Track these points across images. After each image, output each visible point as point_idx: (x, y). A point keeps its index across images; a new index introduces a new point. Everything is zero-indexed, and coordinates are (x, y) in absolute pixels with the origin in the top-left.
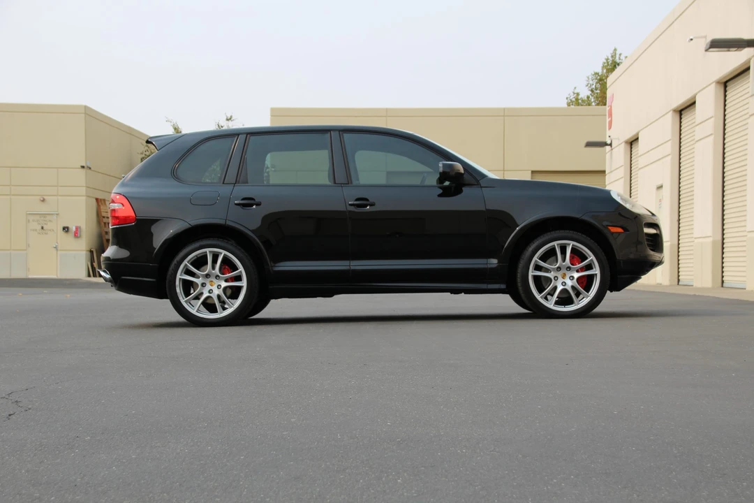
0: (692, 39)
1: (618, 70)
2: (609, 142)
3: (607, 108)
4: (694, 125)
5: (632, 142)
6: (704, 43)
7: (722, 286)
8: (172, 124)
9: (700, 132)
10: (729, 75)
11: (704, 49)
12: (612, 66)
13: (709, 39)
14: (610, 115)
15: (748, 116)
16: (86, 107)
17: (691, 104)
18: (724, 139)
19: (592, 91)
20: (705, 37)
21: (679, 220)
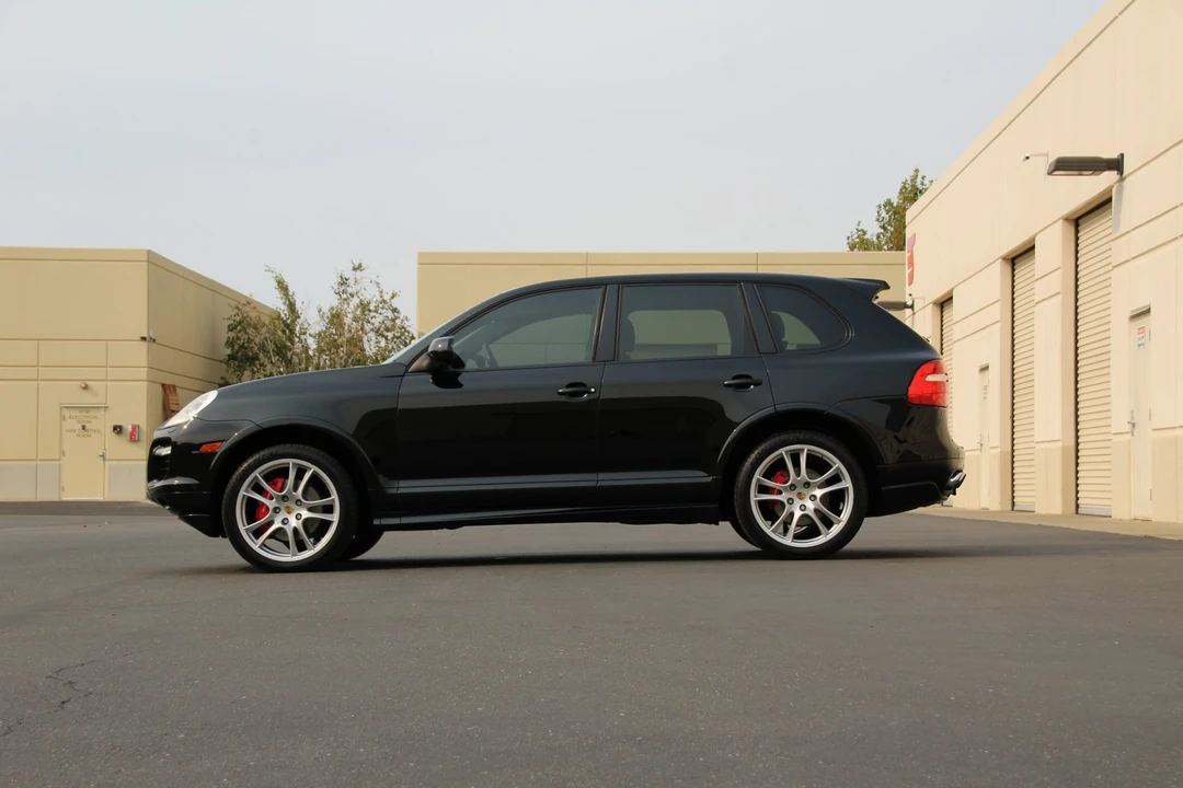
0: (1028, 158)
1: (922, 200)
2: (909, 303)
3: (906, 254)
4: (1032, 279)
5: (944, 303)
6: (1044, 164)
7: (1077, 513)
8: (274, 275)
9: (1041, 290)
10: (1081, 209)
11: (1046, 172)
12: (912, 193)
13: (1052, 159)
14: (911, 264)
15: (1110, 267)
16: (149, 252)
17: (1028, 251)
18: (1077, 300)
19: (884, 228)
20: (1047, 155)
21: (1013, 416)
